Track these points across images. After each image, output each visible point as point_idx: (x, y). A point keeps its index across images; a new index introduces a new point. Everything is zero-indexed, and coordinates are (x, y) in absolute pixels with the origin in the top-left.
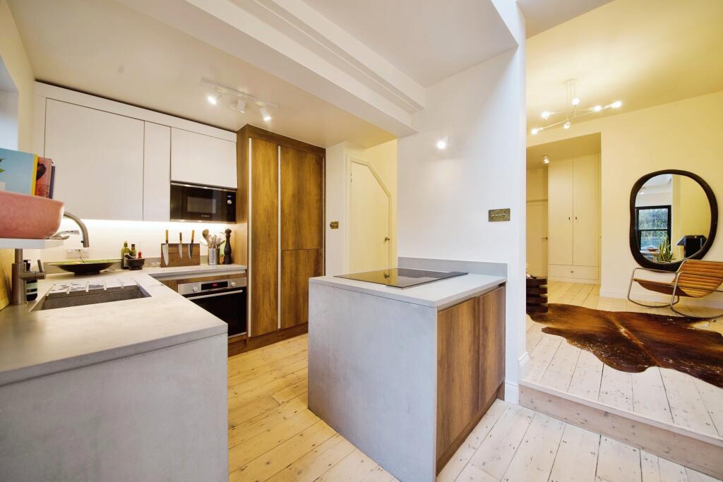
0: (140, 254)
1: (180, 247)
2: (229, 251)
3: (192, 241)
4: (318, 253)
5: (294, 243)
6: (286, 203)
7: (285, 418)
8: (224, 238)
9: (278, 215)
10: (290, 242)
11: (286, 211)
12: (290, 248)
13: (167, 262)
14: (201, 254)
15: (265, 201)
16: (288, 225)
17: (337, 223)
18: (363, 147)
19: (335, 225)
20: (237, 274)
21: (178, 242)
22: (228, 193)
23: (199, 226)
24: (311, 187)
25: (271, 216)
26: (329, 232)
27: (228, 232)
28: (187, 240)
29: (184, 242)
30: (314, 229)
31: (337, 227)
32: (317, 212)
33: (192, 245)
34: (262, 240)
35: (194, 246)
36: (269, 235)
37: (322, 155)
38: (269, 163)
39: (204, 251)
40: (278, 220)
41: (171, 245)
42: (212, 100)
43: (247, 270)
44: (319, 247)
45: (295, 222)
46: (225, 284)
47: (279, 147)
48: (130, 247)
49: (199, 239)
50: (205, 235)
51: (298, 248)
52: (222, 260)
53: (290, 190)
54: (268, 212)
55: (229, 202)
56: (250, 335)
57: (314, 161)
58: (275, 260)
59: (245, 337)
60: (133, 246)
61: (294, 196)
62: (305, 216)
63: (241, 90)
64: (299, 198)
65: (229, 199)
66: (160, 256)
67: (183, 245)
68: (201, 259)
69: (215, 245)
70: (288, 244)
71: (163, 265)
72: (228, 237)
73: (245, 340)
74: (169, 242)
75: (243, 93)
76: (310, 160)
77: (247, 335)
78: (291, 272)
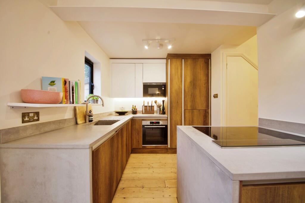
0: (137, 109)
1: (148, 107)
2: (164, 109)
3: (152, 105)
4: (206, 112)
5: (191, 106)
6: (186, 86)
7: (163, 196)
8: (162, 104)
9: (182, 93)
10: (189, 106)
11: (187, 90)
12: (189, 109)
13: (144, 112)
14: (155, 110)
15: (175, 87)
16: (187, 97)
17: (217, 95)
18: (236, 45)
19: (216, 96)
20: (163, 119)
21: (147, 105)
22: (163, 85)
23: (154, 99)
24: (201, 76)
25: (179, 93)
26: (213, 100)
27: (163, 101)
28: (150, 105)
29: (149, 105)
30: (203, 99)
31: (217, 97)
32: (205, 90)
33: (152, 106)
34: (174, 105)
35: (152, 107)
36: (178, 102)
37: (208, 58)
38: (178, 69)
39: (156, 108)
40: (182, 95)
41: (145, 106)
42: (146, 47)
43: (168, 118)
44: (206, 109)
45: (191, 95)
46: (159, 123)
47: (183, 60)
48: (134, 107)
49: (154, 104)
50: (156, 102)
51: (193, 109)
52: (161, 113)
53: (189, 80)
54: (177, 92)
55: (163, 89)
56: (169, 147)
57: (203, 62)
58: (181, 114)
59: (167, 147)
60: (135, 106)
61: (191, 82)
62: (197, 92)
63: (157, 38)
64: (194, 83)
65: (163, 87)
66: (142, 110)
67: (149, 106)
68: (155, 112)
69: (159, 107)
70: (187, 107)
71: (143, 113)
72: (163, 103)
73: (167, 148)
74: (145, 105)
75: (158, 39)
76: (201, 62)
77: (168, 146)
78: (189, 120)
